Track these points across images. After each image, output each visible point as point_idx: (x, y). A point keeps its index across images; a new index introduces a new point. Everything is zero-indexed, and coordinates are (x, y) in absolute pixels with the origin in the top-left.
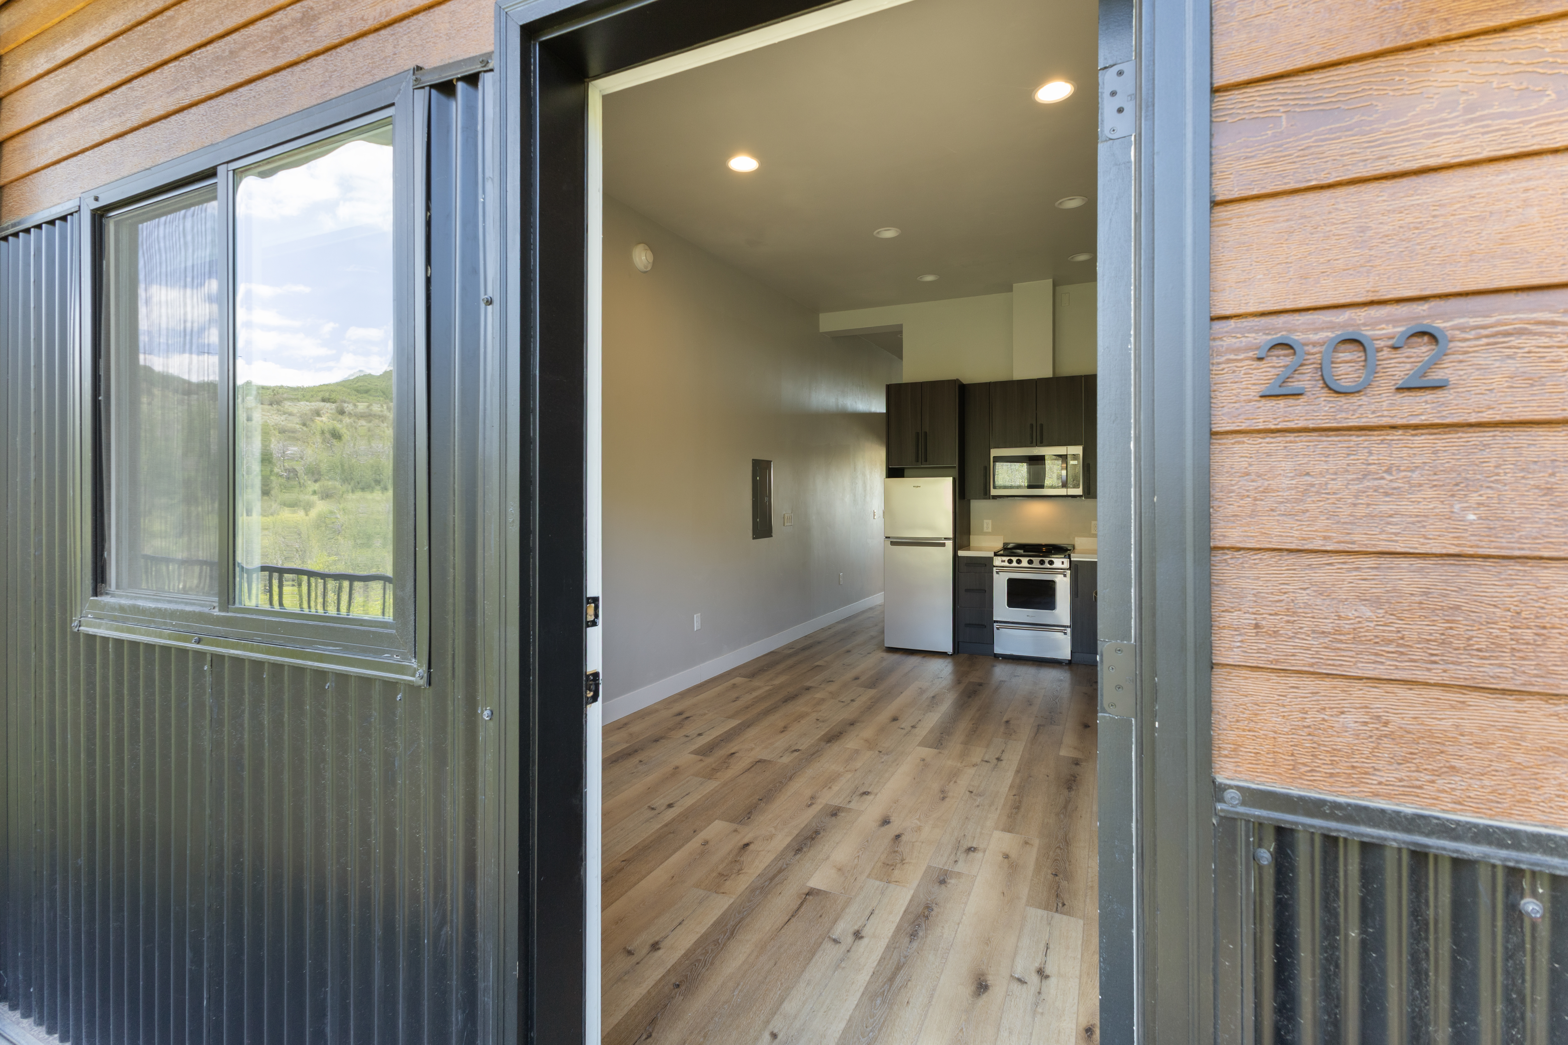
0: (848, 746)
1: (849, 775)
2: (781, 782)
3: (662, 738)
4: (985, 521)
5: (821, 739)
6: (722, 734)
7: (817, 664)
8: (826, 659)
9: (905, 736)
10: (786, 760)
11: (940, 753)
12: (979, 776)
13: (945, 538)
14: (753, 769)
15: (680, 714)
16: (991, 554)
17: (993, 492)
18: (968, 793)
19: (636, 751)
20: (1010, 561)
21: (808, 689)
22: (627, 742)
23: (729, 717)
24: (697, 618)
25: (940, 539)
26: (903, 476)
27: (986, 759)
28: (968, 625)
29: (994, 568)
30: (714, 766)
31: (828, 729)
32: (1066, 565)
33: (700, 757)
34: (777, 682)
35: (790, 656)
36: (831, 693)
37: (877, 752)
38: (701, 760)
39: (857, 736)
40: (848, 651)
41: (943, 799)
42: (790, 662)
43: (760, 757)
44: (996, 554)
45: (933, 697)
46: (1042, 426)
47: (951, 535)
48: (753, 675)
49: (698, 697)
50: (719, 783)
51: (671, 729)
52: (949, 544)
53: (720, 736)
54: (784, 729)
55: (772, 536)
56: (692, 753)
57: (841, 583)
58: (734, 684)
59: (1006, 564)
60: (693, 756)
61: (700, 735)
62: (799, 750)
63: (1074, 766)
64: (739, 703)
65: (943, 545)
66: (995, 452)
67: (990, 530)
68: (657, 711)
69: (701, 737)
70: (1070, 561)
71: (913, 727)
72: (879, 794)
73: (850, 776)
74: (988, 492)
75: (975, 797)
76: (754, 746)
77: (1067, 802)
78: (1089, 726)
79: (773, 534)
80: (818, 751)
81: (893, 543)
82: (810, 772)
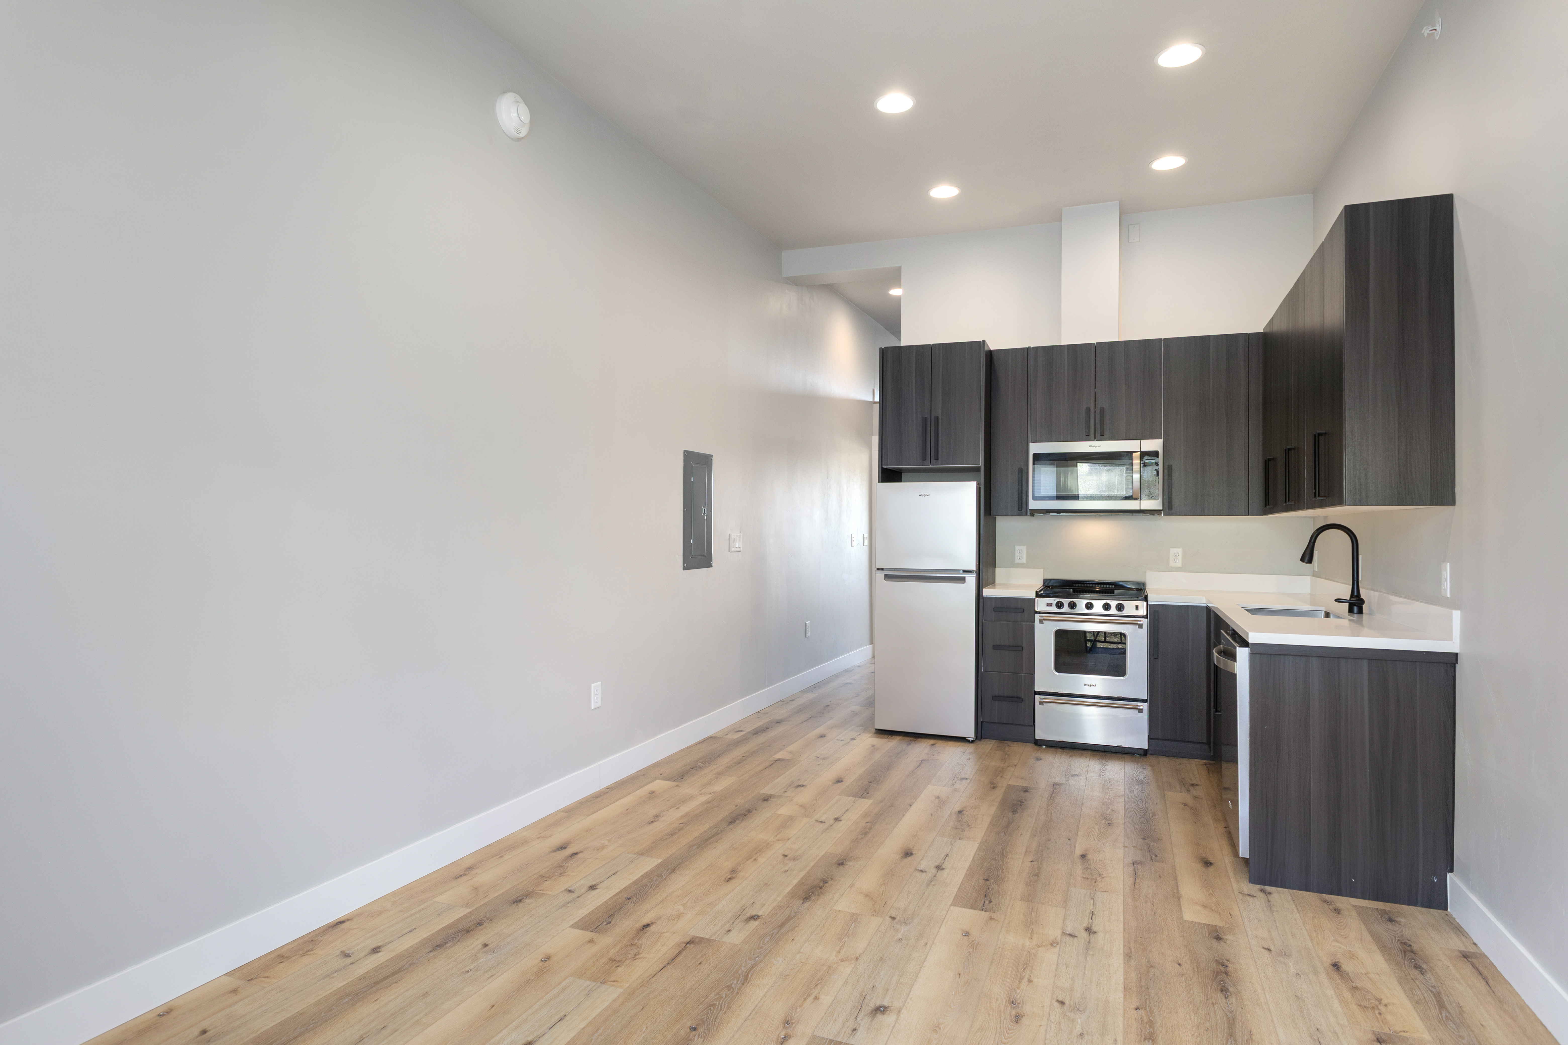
0: (839, 907)
1: (846, 970)
2: (729, 987)
3: (528, 895)
4: (1017, 548)
5: (792, 895)
6: (629, 886)
7: (777, 756)
8: (791, 748)
9: (928, 885)
10: (736, 937)
11: (991, 919)
12: (1067, 967)
13: (964, 571)
14: (680, 958)
15: (562, 848)
16: (1033, 595)
17: (1033, 505)
18: (1057, 1005)
19: (480, 924)
20: (1060, 605)
21: (766, 799)
22: (467, 905)
23: (642, 853)
24: (596, 687)
25: (957, 571)
26: (900, 481)
27: (1069, 930)
28: (996, 698)
29: (1037, 616)
30: (612, 952)
31: (803, 874)
32: (1142, 611)
33: (589, 935)
34: (719, 787)
35: (737, 743)
36: (802, 806)
37: (888, 919)
38: (591, 941)
39: (852, 886)
40: (822, 736)
41: (1018, 1018)
42: (738, 753)
43: (693, 933)
44: (1038, 595)
45: (960, 812)
46: (1102, 410)
47: (973, 566)
48: (681, 777)
49: (595, 816)
50: (620, 990)
51: (544, 878)
52: (971, 579)
53: (625, 889)
54: (731, 876)
55: (711, 566)
56: (574, 926)
57: (808, 635)
58: (652, 792)
59: (1054, 609)
60: (578, 932)
61: (593, 887)
62: (758, 917)
63: (1215, 943)
64: (660, 826)
65: (962, 580)
66: (1035, 448)
67: (1024, 561)
68: (525, 842)
69: (594, 892)
70: (1147, 605)
71: (939, 868)
72: (904, 1011)
73: (848, 971)
74: (1024, 506)
75: (1072, 1015)
76: (682, 909)
77: (1231, 1022)
78: (1211, 864)
79: (714, 563)
80: (789, 919)
81: (888, 577)
82: (779, 964)
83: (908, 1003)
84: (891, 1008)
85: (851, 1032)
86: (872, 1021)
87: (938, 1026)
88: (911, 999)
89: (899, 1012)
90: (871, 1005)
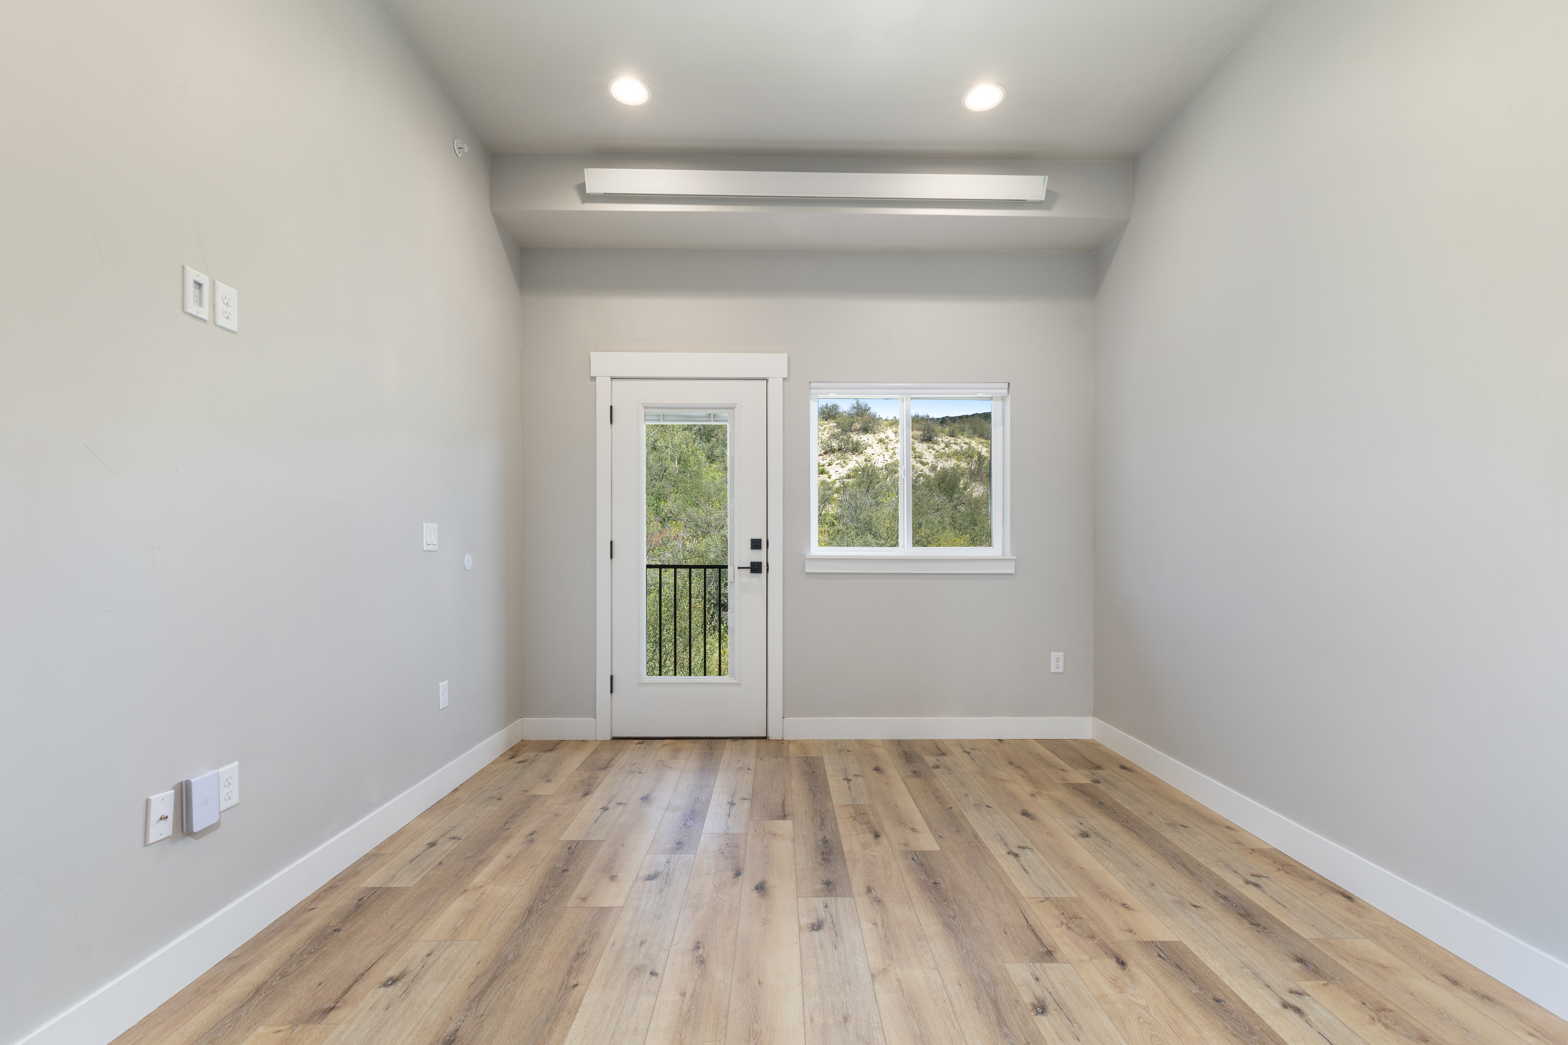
83: (797, 938)
84: (809, 930)
85: (828, 904)
86: (818, 916)
87: (764, 924)
88: (796, 943)
89: (800, 928)
90: (826, 929)
